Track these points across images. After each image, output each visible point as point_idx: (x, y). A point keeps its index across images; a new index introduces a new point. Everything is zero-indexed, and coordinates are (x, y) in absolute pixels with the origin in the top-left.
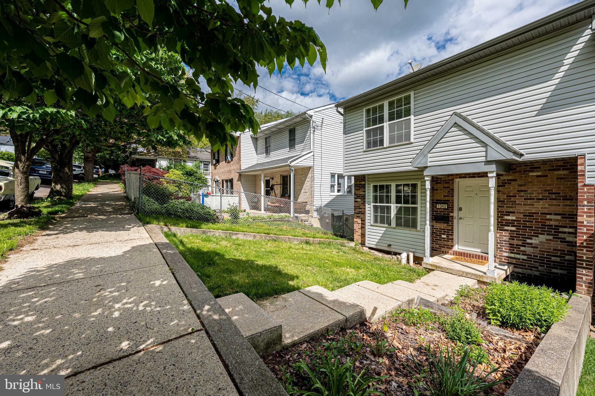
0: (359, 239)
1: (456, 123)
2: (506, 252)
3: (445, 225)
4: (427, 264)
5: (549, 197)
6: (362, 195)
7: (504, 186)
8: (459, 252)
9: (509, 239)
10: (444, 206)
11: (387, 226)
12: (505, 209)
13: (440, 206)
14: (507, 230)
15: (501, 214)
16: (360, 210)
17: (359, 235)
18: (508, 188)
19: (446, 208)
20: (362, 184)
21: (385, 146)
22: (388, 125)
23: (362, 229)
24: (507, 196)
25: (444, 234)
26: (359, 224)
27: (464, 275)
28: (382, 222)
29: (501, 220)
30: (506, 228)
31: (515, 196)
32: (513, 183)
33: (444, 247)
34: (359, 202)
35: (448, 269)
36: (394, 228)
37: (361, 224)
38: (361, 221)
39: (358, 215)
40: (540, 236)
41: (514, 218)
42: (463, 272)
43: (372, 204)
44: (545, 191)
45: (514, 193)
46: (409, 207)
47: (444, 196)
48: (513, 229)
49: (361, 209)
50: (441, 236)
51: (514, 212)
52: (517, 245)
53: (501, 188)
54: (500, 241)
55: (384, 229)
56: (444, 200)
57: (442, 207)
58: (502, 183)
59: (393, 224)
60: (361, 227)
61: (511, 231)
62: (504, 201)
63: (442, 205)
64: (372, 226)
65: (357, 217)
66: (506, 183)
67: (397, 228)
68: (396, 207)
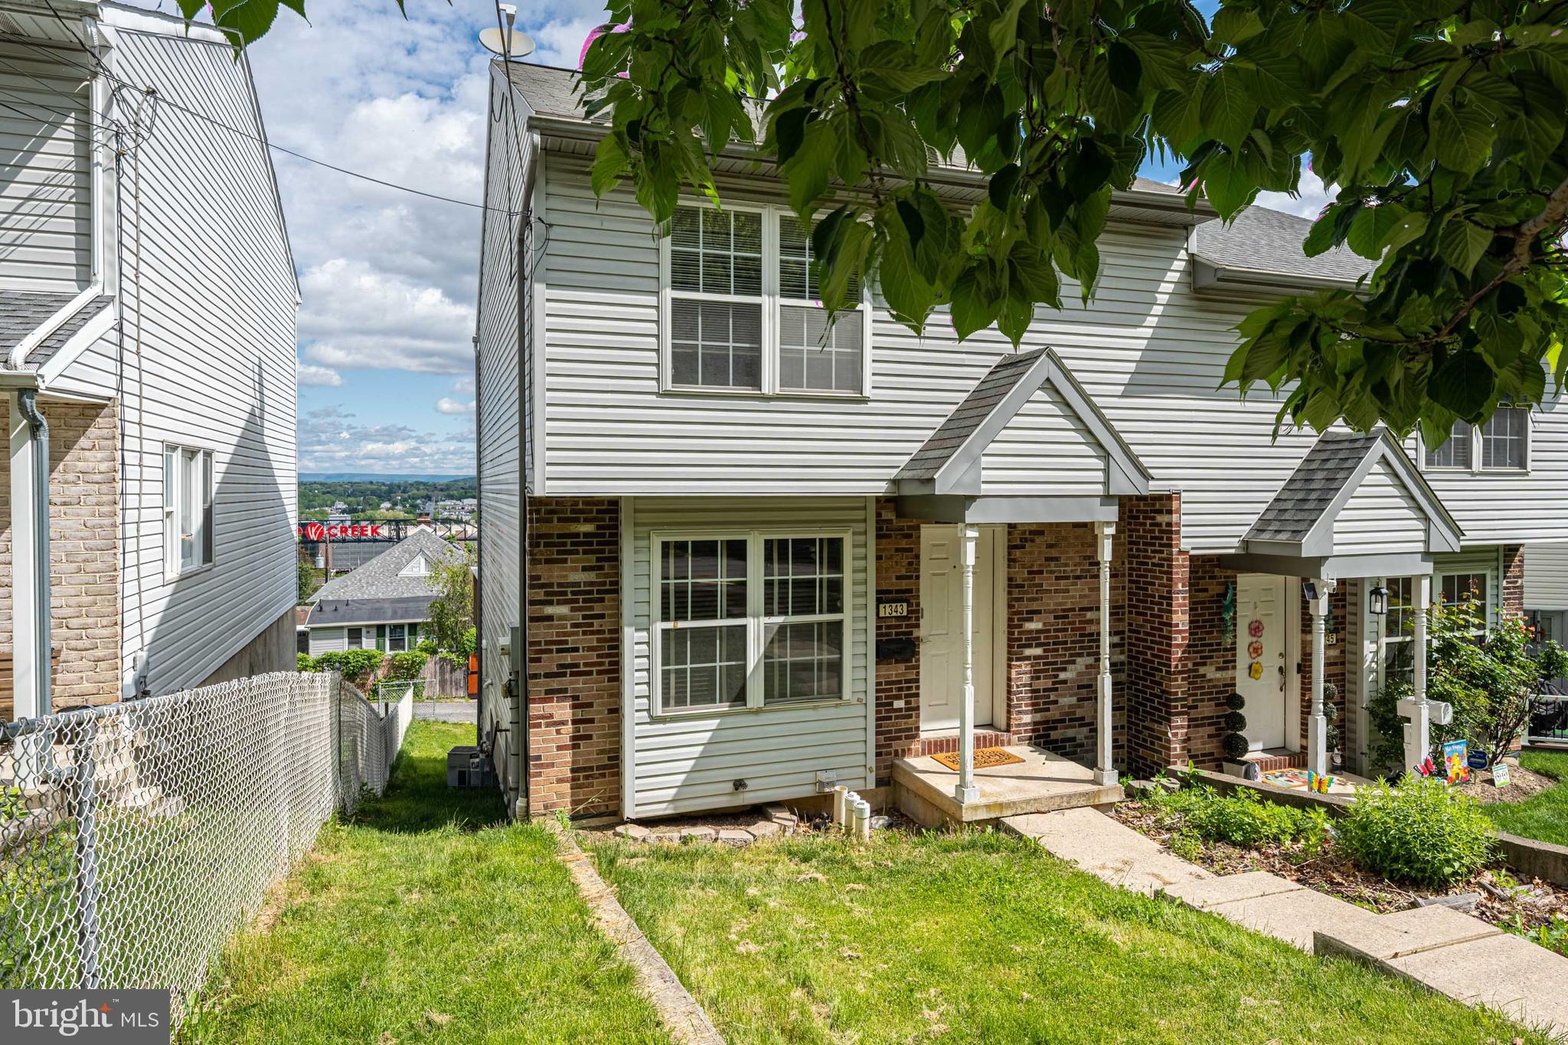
0: (560, 795)
1: (1048, 379)
2: (1026, 713)
3: (902, 666)
4: (976, 808)
5: (1088, 571)
6: (577, 584)
7: (1023, 547)
8: (936, 742)
9: (1032, 678)
10: (899, 609)
11: (724, 707)
12: (1024, 606)
13: (888, 610)
14: (1028, 658)
15: (1019, 620)
16: (568, 658)
17: (560, 781)
18: (1030, 553)
19: (905, 614)
20: (577, 535)
21: (766, 389)
22: (778, 309)
23: (575, 747)
24: (1030, 573)
25: (898, 698)
26: (563, 723)
27: (1065, 805)
28: (704, 694)
29: (1019, 633)
30: (1028, 652)
31: (1041, 572)
32: (1038, 540)
33: (899, 738)
34: (562, 618)
35: (1028, 802)
36: (757, 712)
37: (574, 722)
38: (574, 707)
39: (555, 684)
40: (1079, 660)
41: (1039, 626)
42: (1062, 797)
43: (659, 626)
44: (1085, 558)
45: (1040, 565)
46: (810, 625)
47: (898, 578)
48: (1038, 651)
49: (576, 650)
50: (891, 704)
51: (1039, 612)
52: (1045, 690)
53: (1018, 553)
54: (1018, 687)
55: (714, 723)
56: (898, 592)
57: (894, 614)
58: (1021, 541)
59: (756, 694)
60: (573, 738)
61: (1036, 657)
62: (1022, 586)
63: (894, 605)
64: (654, 720)
65: (547, 692)
66: (1026, 540)
67: (768, 708)
68: (767, 627)
